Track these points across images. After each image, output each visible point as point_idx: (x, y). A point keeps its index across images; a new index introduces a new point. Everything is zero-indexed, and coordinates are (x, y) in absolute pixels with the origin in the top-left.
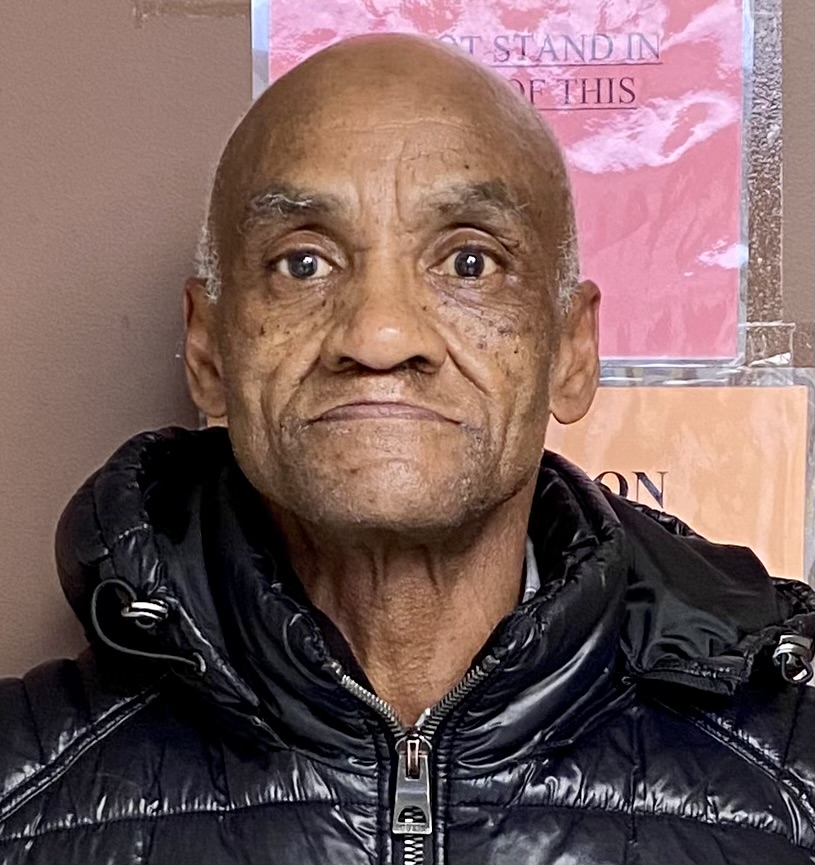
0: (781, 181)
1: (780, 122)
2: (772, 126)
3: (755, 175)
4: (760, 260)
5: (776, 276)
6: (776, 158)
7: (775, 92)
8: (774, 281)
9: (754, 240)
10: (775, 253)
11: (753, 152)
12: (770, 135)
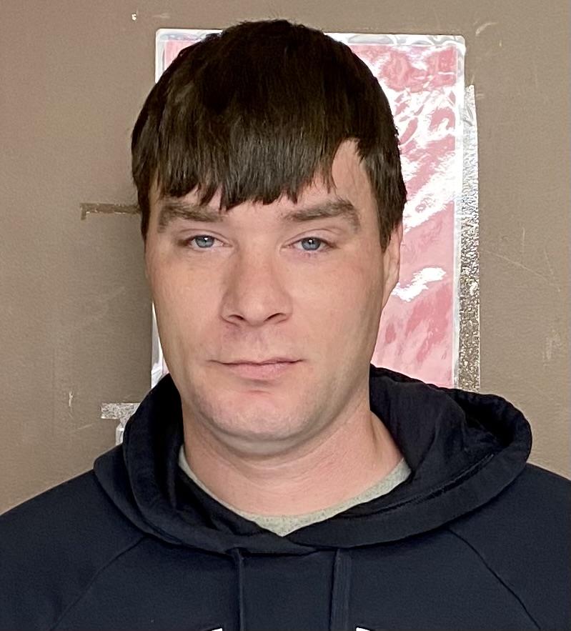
0: (478, 316)
1: (478, 280)
2: (473, 283)
3: (463, 312)
4: (466, 363)
5: (476, 372)
6: (476, 302)
7: (474, 263)
8: (475, 376)
9: (462, 351)
10: (476, 359)
11: (461, 298)
12: (471, 289)
